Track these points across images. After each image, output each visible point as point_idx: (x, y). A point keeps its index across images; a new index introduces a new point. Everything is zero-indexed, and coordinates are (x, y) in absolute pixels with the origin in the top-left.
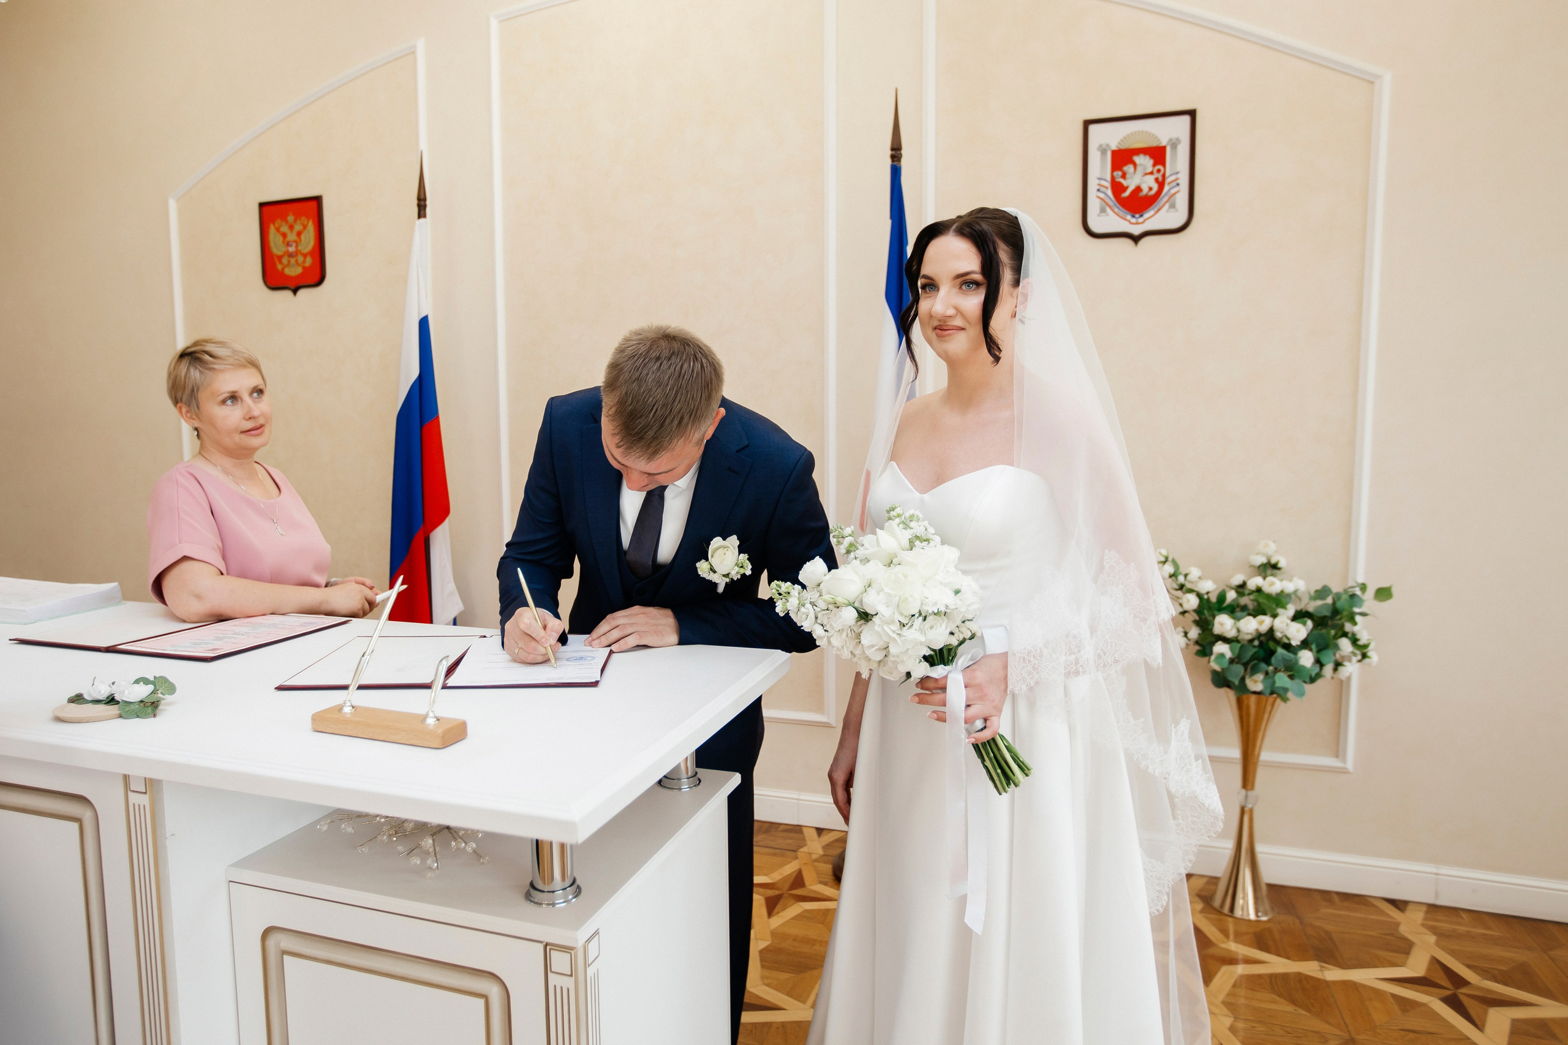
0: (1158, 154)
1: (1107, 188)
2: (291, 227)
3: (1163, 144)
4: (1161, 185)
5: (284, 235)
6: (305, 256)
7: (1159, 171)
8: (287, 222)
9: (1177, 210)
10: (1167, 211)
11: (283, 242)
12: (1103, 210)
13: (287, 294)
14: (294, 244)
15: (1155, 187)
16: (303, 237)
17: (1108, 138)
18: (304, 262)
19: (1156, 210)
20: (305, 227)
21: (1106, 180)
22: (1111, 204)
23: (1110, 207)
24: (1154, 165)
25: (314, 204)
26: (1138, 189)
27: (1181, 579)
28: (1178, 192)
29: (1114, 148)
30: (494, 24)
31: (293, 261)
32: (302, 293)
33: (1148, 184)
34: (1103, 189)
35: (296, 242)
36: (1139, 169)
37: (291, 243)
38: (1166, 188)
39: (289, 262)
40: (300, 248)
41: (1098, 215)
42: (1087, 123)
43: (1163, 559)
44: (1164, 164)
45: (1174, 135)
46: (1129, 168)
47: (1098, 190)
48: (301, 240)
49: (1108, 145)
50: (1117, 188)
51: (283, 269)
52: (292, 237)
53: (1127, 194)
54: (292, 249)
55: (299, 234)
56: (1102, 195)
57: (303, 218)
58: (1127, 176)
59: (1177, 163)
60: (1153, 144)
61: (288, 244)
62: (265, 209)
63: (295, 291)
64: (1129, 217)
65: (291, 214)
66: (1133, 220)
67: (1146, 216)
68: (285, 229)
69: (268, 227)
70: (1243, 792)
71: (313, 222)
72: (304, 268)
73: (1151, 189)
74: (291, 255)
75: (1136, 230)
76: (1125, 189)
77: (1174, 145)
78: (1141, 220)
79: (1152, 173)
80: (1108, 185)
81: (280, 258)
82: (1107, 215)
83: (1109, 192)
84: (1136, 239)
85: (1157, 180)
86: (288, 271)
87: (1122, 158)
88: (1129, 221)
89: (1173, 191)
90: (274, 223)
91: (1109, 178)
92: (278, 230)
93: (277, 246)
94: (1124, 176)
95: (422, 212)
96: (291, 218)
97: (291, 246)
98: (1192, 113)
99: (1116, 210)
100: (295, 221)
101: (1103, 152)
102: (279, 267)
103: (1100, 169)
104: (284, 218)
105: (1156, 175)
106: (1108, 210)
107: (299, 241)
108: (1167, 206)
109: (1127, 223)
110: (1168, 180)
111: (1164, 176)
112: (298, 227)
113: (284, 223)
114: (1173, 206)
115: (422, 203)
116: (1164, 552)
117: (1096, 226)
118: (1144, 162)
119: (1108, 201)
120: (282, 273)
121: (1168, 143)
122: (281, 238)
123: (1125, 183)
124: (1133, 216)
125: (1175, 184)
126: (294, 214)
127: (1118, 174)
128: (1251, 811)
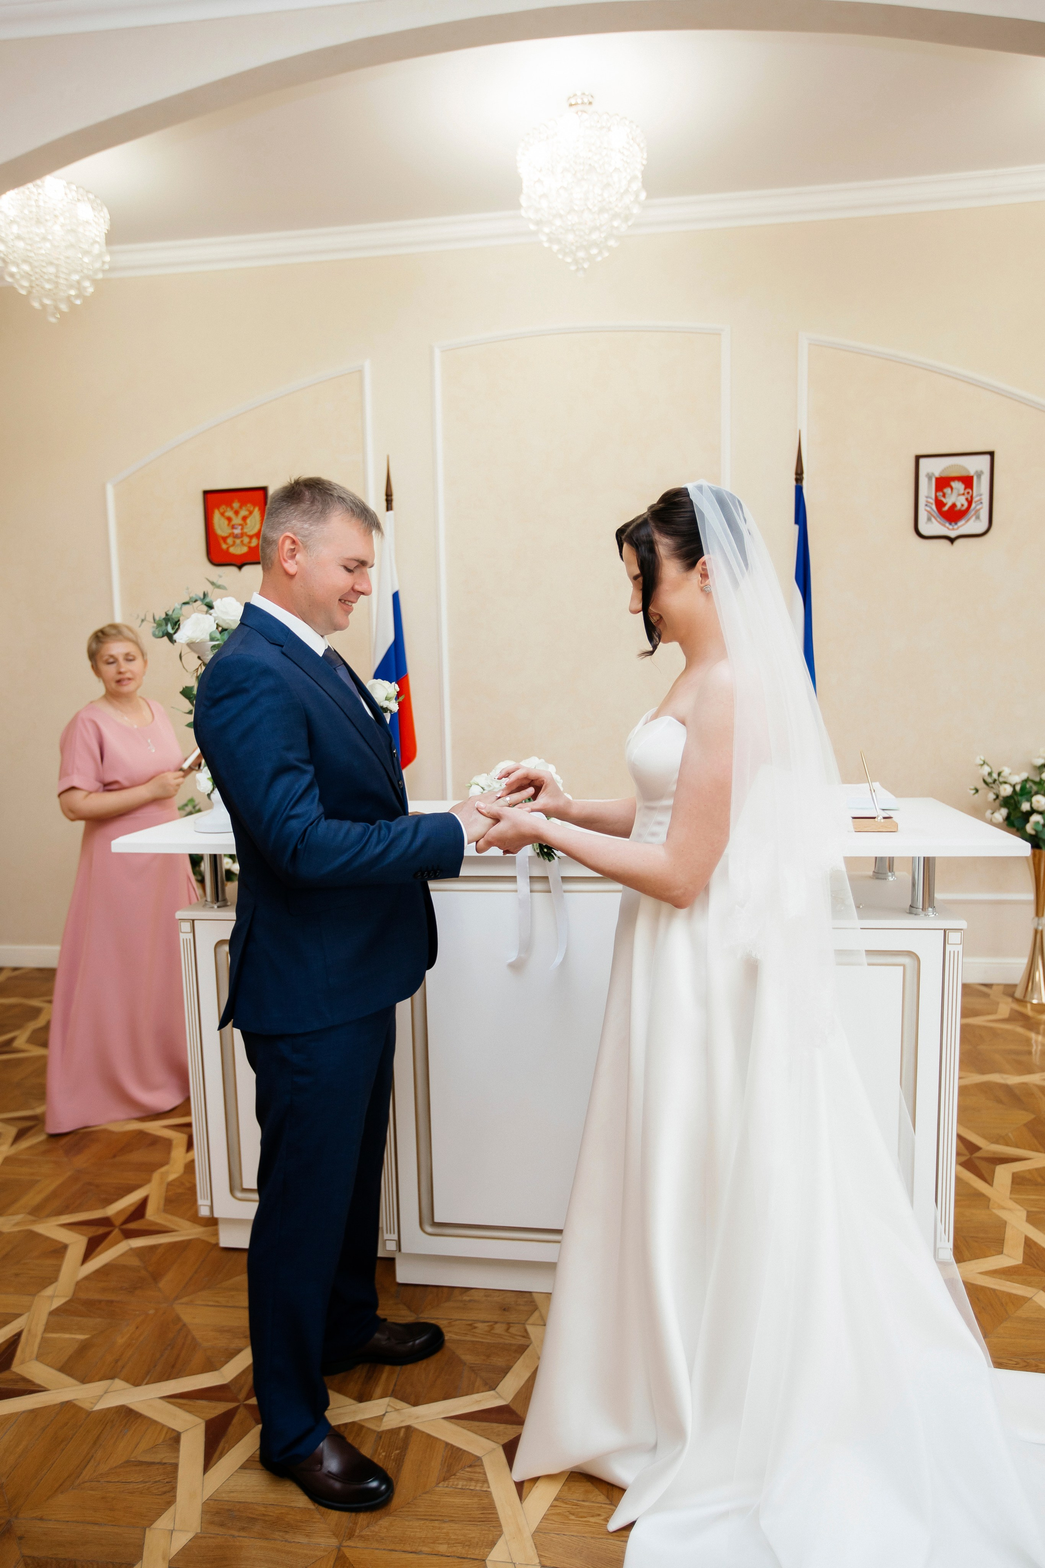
0: (968, 481)
1: (932, 504)
2: (237, 513)
3: (972, 473)
4: (970, 503)
5: (229, 519)
6: (251, 537)
7: (968, 493)
8: (232, 508)
9: (980, 521)
10: (974, 521)
11: (229, 525)
12: (929, 519)
13: (233, 570)
14: (240, 527)
15: (966, 504)
16: (248, 521)
17: (933, 468)
18: (250, 542)
19: (967, 520)
20: (251, 513)
21: (931, 498)
22: (935, 515)
23: (934, 517)
24: (965, 489)
25: (261, 493)
26: (954, 505)
27: (995, 776)
28: (981, 508)
29: (937, 475)
30: (437, 353)
31: (238, 541)
32: (246, 569)
33: (961, 502)
34: (929, 504)
35: (240, 525)
36: (954, 491)
37: (236, 526)
38: (973, 505)
39: (234, 542)
40: (245, 530)
41: (926, 523)
42: (918, 458)
43: (982, 762)
44: (972, 488)
45: (979, 468)
46: (947, 491)
47: (926, 505)
48: (246, 524)
49: (933, 474)
50: (939, 504)
51: (228, 548)
52: (237, 520)
53: (946, 508)
54: (237, 531)
55: (245, 518)
56: (928, 509)
57: (249, 505)
58: (947, 496)
59: (981, 488)
60: (964, 474)
61: (233, 527)
62: (209, 496)
63: (240, 567)
64: (947, 525)
65: (236, 501)
66: (951, 527)
67: (960, 524)
68: (230, 513)
69: (213, 512)
70: (1036, 919)
71: (260, 509)
72: (250, 548)
73: (962, 505)
74: (236, 537)
75: (953, 534)
76: (944, 505)
77: (979, 474)
78: (956, 527)
79: (963, 494)
80: (933, 501)
81: (225, 539)
82: (932, 522)
83: (934, 507)
84: (952, 540)
85: (967, 499)
86: (232, 550)
87: (942, 483)
88: (948, 528)
89: (978, 507)
90: (218, 508)
91: (933, 496)
92: (222, 514)
93: (221, 527)
94: (944, 496)
95: (389, 505)
96: (236, 505)
97: (236, 528)
98: (992, 454)
99: (939, 520)
100: (241, 507)
101: (929, 477)
102: (224, 546)
103: (927, 490)
104: (229, 504)
105: (966, 496)
106: (933, 519)
107: (244, 524)
108: (974, 518)
109: (946, 529)
110: (975, 499)
111: (972, 497)
112: (243, 513)
113: (229, 509)
114: (978, 518)
115: (389, 498)
116: (983, 758)
117: (924, 529)
118: (958, 486)
119: (933, 513)
120: (227, 552)
121: (975, 473)
122: (226, 522)
123: (944, 500)
124: (950, 524)
125: (979, 502)
126: (239, 501)
127: (940, 494)
128: (1042, 932)
